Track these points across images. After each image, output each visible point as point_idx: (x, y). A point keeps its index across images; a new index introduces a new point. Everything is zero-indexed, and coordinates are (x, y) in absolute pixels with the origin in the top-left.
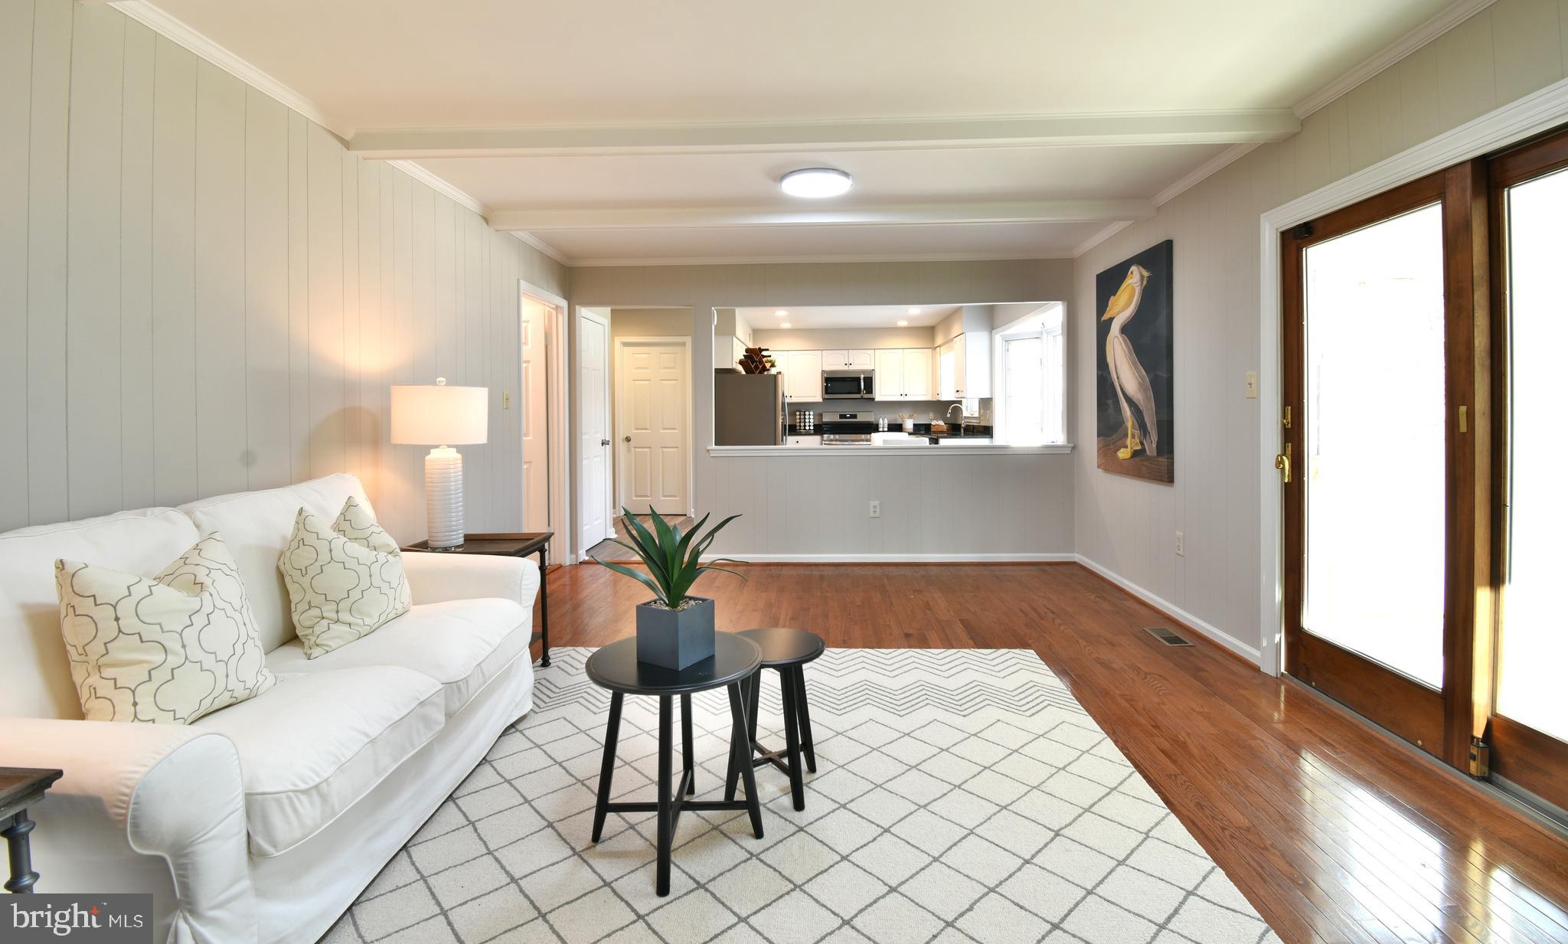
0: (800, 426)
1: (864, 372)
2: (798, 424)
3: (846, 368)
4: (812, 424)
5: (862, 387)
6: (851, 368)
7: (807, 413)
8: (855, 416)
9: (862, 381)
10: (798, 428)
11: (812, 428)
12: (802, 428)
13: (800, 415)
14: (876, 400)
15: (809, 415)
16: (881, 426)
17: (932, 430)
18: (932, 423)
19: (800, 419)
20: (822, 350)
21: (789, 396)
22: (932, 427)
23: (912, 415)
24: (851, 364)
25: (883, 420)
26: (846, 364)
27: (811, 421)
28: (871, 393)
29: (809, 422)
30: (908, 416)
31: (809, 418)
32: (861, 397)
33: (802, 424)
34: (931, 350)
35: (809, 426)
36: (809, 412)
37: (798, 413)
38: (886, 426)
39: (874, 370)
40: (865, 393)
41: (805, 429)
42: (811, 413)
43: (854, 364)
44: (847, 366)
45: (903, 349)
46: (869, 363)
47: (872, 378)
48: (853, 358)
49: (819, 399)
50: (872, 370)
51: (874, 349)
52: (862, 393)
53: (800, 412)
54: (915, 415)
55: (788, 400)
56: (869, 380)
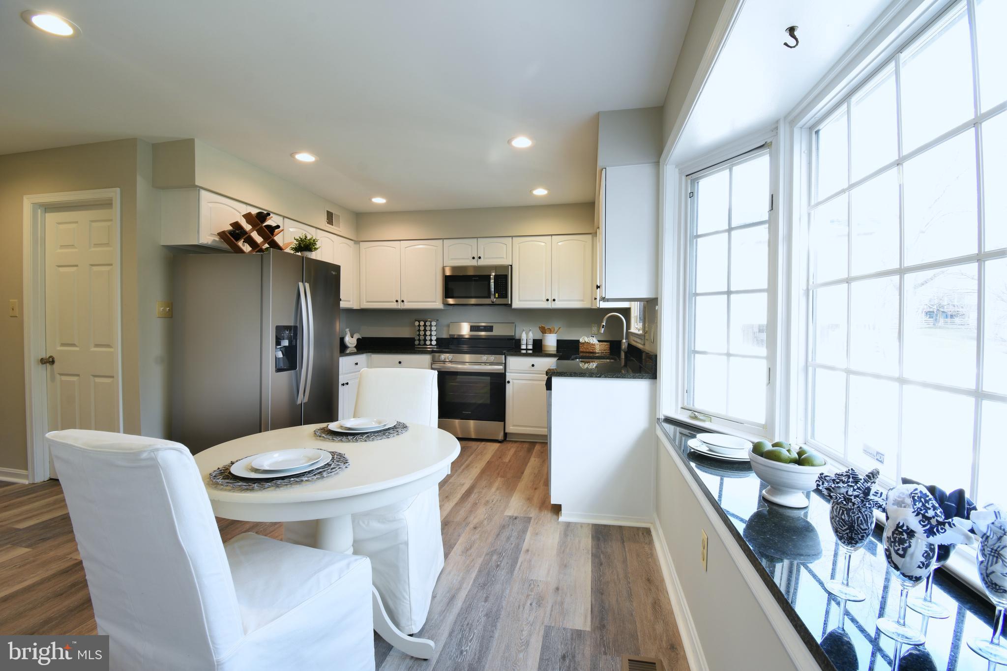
0: (419, 340)
1: (496, 268)
2: (417, 338)
3: (474, 263)
4: (434, 338)
5: (493, 290)
6: (481, 263)
7: (428, 324)
8: (489, 329)
9: (492, 281)
10: (417, 342)
11: (434, 343)
12: (428, 343)
13: (419, 326)
14: (514, 306)
16: (524, 342)
17: (581, 350)
18: (581, 340)
20: (443, 239)
21: (400, 301)
22: (580, 346)
23: (556, 329)
24: (480, 258)
25: (527, 334)
26: (474, 258)
27: (434, 333)
28: (506, 296)
29: (431, 335)
30: (551, 332)
31: (431, 330)
32: (495, 303)
33: (422, 338)
34: (590, 236)
35: (431, 340)
36: (431, 322)
37: (417, 323)
38: (531, 342)
39: (511, 266)
40: (497, 297)
41: (425, 344)
42: (434, 323)
43: (484, 258)
44: (475, 261)
45: (552, 235)
46: (505, 257)
47: (506, 277)
48: (484, 248)
49: (439, 305)
50: (508, 266)
51: (512, 237)
52: (492, 297)
53: (419, 322)
54: (560, 328)
55: (400, 306)
56: (504, 280)
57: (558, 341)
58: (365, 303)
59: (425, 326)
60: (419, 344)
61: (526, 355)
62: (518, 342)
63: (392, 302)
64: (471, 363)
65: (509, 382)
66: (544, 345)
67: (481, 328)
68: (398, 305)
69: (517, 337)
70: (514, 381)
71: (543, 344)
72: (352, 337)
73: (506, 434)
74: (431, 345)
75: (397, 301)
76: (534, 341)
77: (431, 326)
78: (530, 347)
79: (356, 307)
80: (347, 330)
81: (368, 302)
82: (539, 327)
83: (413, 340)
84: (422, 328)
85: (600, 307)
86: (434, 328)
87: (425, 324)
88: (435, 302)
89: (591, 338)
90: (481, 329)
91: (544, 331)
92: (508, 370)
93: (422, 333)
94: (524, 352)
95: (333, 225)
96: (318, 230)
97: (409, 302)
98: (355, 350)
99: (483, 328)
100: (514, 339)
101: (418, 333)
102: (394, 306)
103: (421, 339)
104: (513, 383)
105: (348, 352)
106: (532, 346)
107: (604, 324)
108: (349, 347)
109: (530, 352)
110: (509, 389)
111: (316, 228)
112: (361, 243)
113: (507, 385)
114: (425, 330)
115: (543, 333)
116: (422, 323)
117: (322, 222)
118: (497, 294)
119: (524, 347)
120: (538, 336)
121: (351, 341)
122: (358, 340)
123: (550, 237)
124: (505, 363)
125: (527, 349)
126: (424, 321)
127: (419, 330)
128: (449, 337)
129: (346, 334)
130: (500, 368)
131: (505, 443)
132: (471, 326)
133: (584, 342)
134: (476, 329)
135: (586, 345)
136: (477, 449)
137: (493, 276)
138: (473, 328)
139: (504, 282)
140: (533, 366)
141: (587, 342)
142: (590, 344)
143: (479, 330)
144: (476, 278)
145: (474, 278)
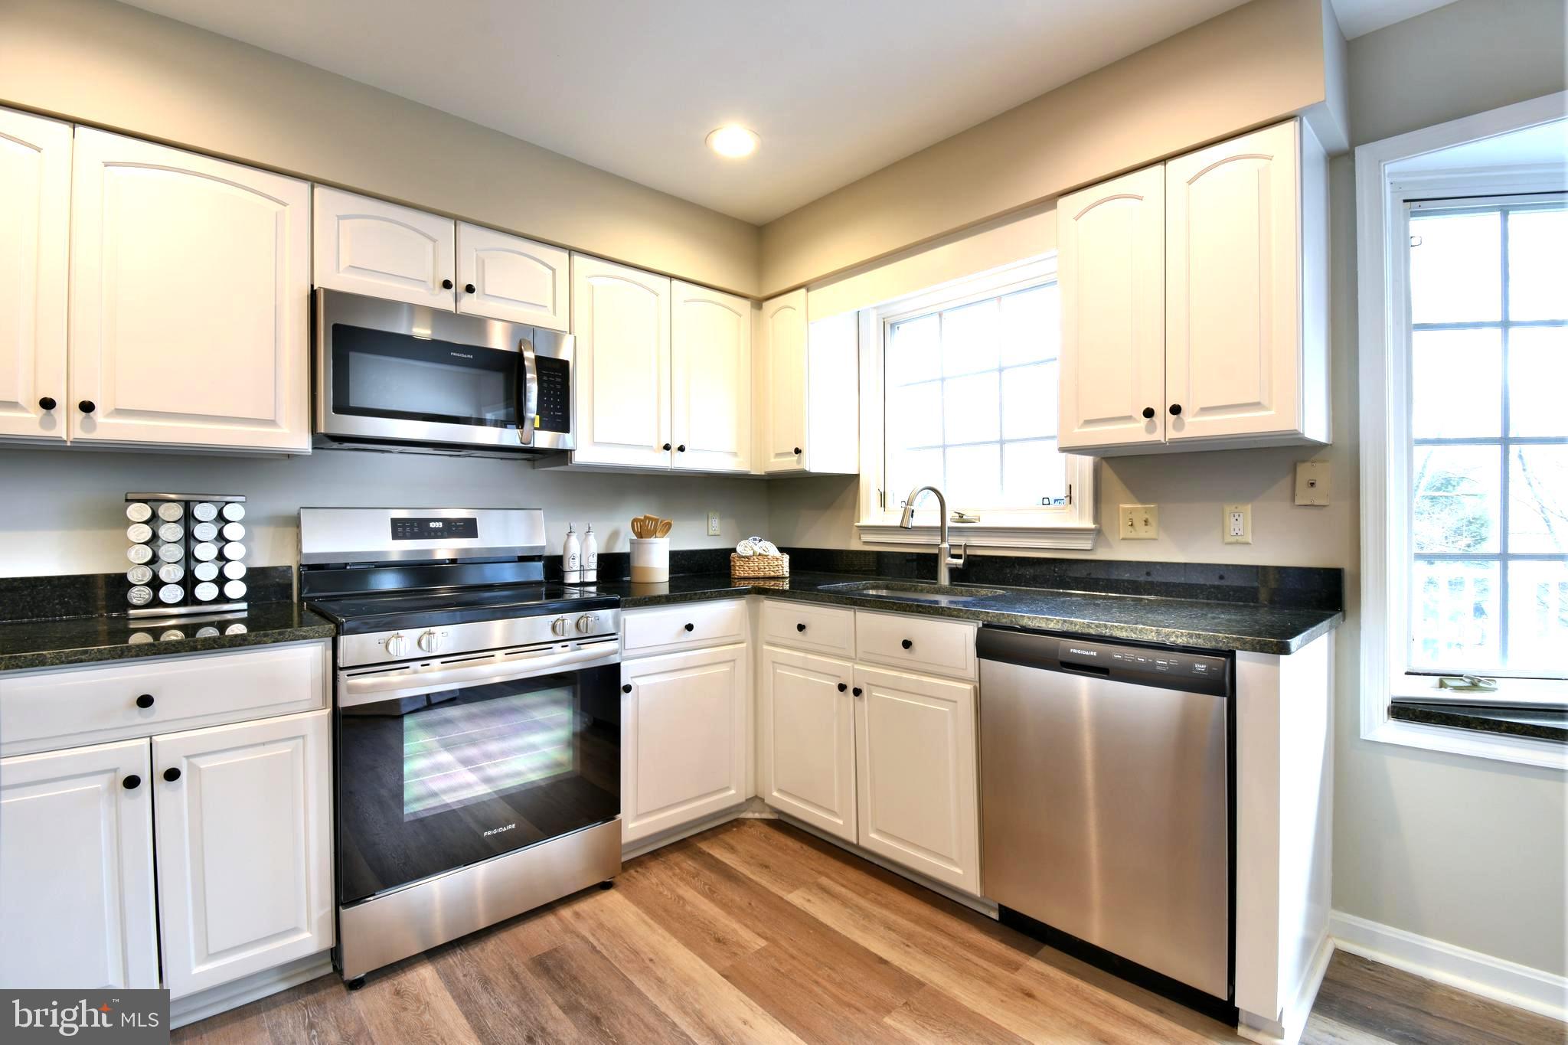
0: (156, 584)
2: (139, 576)
3: (445, 302)
4: (235, 571)
7: (204, 512)
8: (468, 528)
9: (531, 376)
10: (139, 595)
11: (236, 589)
12: (205, 591)
13: (153, 520)
14: (580, 458)
15: (221, 518)
16: (573, 565)
19: (154, 540)
20: (310, 181)
21: (66, 404)
22: (736, 562)
24: (471, 290)
25: (584, 542)
26: (447, 285)
27: (236, 551)
28: (564, 426)
29: (220, 559)
30: (656, 530)
31: (220, 539)
33: (169, 572)
34: (748, 304)
35: (222, 581)
36: (219, 505)
37: (136, 514)
38: (593, 563)
40: (537, 424)
42: (236, 511)
44: (449, 294)
45: (669, 276)
46: (550, 305)
47: (563, 367)
49: (289, 436)
51: (571, 251)
52: (529, 424)
56: (559, 377)
57: (673, 555)
59: (186, 521)
60: (155, 602)
62: (556, 566)
64: (511, 649)
65: (628, 688)
66: (636, 571)
67: (432, 525)
69: (555, 551)
70: (639, 680)
71: (631, 566)
74: (222, 598)
75: (46, 405)
76: (604, 558)
77: (217, 521)
78: (591, 576)
82: (634, 520)
86: (233, 531)
88: (270, 423)
90: (436, 530)
92: (622, 652)
97: (120, 412)
99: (440, 525)
100: (545, 558)
101: (148, 553)
103: (163, 578)
104: (638, 688)
106: (595, 573)
113: (624, 698)
114: (187, 541)
118: (537, 418)
119: (573, 578)
123: (667, 281)
127: (155, 543)
130: (610, 649)
132: (394, 522)
133: (751, 553)
134: (416, 530)
135: (757, 560)
136: (598, 948)
137: (529, 359)
138: (404, 527)
139: (558, 383)
140: (689, 627)
141: (760, 555)
142: (770, 557)
143: (426, 534)
144: (462, 355)
145: (458, 355)
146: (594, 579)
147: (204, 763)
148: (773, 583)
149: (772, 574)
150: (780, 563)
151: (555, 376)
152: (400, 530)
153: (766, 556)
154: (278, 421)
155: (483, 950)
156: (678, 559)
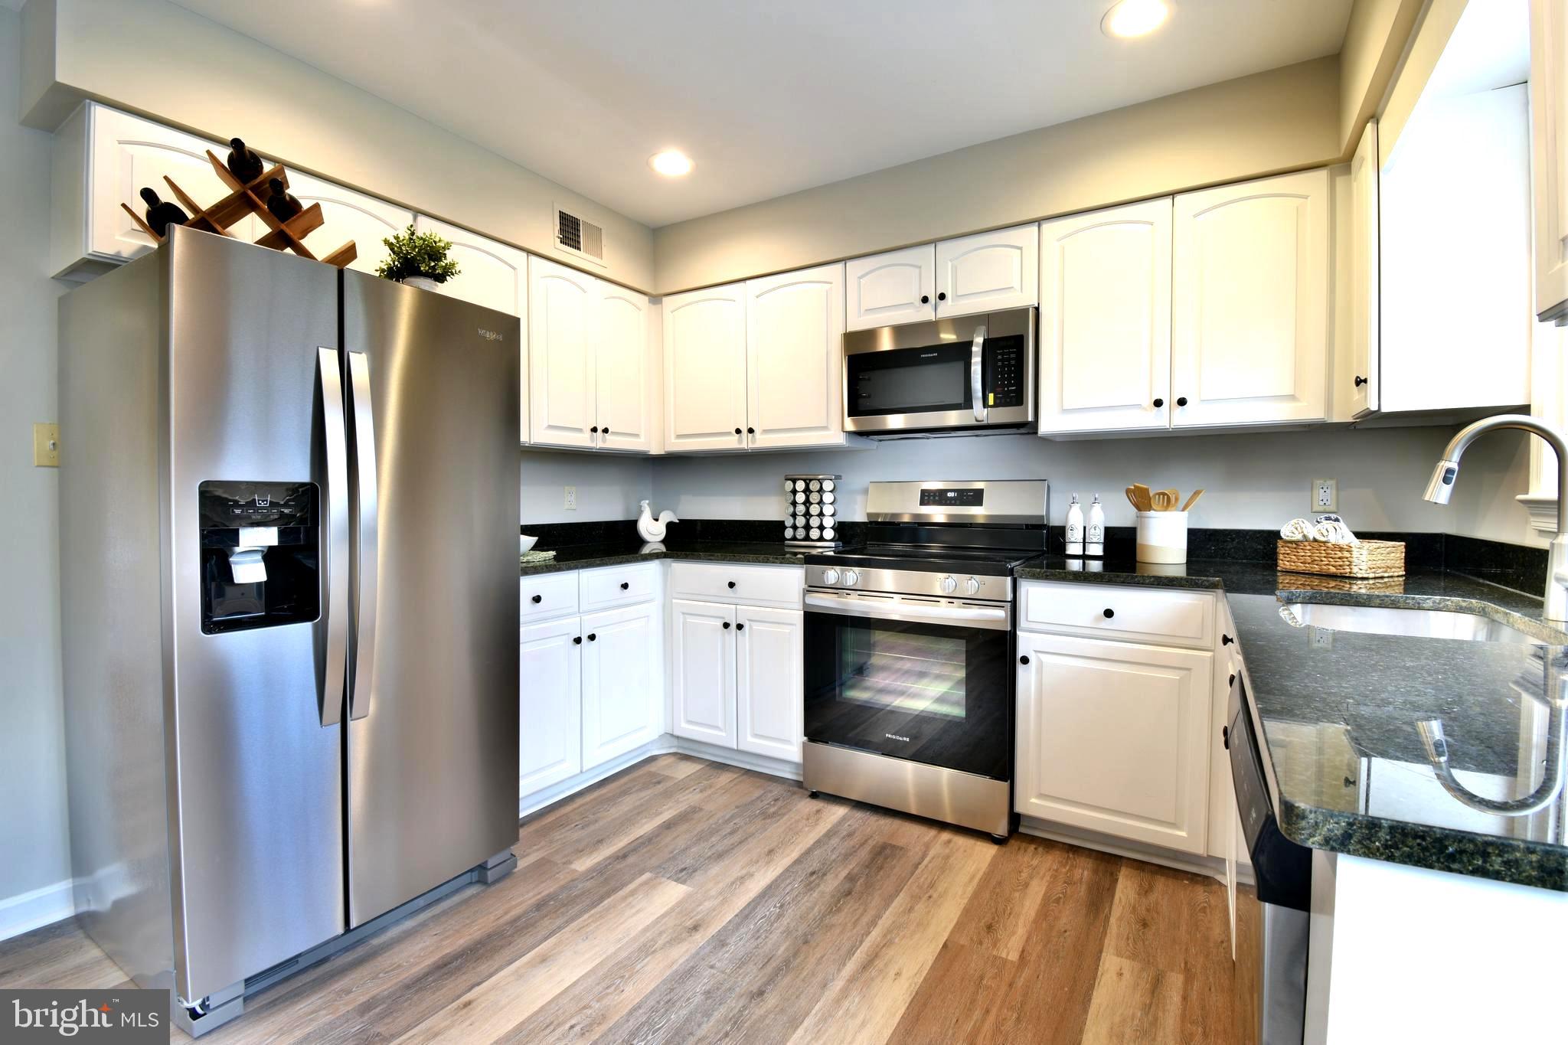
0: (795, 527)
2: (789, 522)
3: (926, 314)
4: (828, 522)
5: (979, 383)
6: (947, 310)
7: (814, 486)
8: (972, 497)
9: (976, 359)
10: (789, 533)
11: (829, 534)
12: (815, 534)
13: (797, 491)
14: (1046, 428)
15: (822, 489)
16: (1075, 536)
17: (1287, 563)
18: (1288, 533)
19: (797, 504)
20: (844, 260)
21: (744, 430)
22: (1281, 550)
23: (1184, 497)
24: (942, 297)
25: (1086, 512)
26: (925, 300)
27: (828, 510)
28: (1018, 400)
29: (821, 514)
30: (1167, 503)
31: (821, 502)
32: (985, 422)
33: (801, 521)
34: (1322, 175)
35: (821, 528)
36: (821, 482)
37: (789, 485)
38: (1098, 535)
39: (1037, 309)
40: (991, 402)
41: (807, 538)
42: (828, 485)
43: (958, 297)
44: (929, 307)
45: (1173, 194)
46: (1017, 286)
47: (1018, 342)
48: (955, 269)
49: (835, 437)
50: (1024, 312)
51: (1039, 221)
52: (978, 403)
53: (794, 481)
54: (1197, 493)
55: (745, 443)
56: (1013, 353)
57: (1192, 534)
58: (673, 441)
59: (807, 491)
60: (794, 538)
61: (1083, 578)
62: (1056, 536)
63: (729, 434)
64: (907, 595)
65: (1025, 660)
66: (1144, 546)
67: (951, 495)
68: (740, 441)
69: (1055, 521)
70: (1044, 658)
71: (1139, 541)
72: (657, 520)
73: (1015, 819)
74: (821, 539)
75: (738, 431)
76: (1109, 532)
77: (821, 491)
78: (1097, 550)
79: (655, 450)
80: (645, 504)
81: (679, 436)
82: (1128, 491)
83: (780, 526)
84: (801, 498)
85: (1385, 409)
86: (828, 498)
87: (807, 485)
88: (825, 428)
89: (1329, 525)
90: (950, 499)
91: (1142, 502)
92: (1022, 622)
93: (801, 509)
94: (1075, 565)
95: (579, 249)
96: (533, 258)
97: (766, 431)
98: (663, 549)
99: (954, 494)
100: (1042, 526)
101: (791, 509)
102: (731, 443)
103: (798, 525)
104: (1041, 663)
105: (646, 550)
106: (1101, 546)
107: (1454, 465)
108: (649, 542)
109: (1096, 566)
110: (1026, 680)
111: (529, 252)
112: (665, 300)
113: (1021, 669)
114: (807, 503)
115: (1139, 508)
116: (800, 485)
117: (548, 238)
118: (991, 396)
119: (1074, 549)
120: (1123, 515)
121: (652, 530)
122: (670, 526)
123: (1168, 201)
124: (1014, 603)
125: (1085, 557)
126: (805, 480)
127: (794, 503)
128: (866, 520)
129: (640, 512)
130: (994, 617)
131: (1014, 844)
132: (923, 492)
133: (1299, 537)
134: (937, 498)
135: (1309, 547)
136: (920, 866)
137: (978, 344)
138: (929, 496)
139: (1013, 359)
140: (1109, 613)
141: (1315, 540)
142: (1329, 545)
143: (944, 502)
144: (929, 355)
145: (926, 356)
146: (1100, 553)
147: (756, 626)
148: (1332, 584)
149: (1333, 570)
150: (1347, 554)
151: (1010, 353)
152: (926, 498)
153: (1324, 542)
154: (829, 426)
155: (877, 820)
156: (1197, 538)
